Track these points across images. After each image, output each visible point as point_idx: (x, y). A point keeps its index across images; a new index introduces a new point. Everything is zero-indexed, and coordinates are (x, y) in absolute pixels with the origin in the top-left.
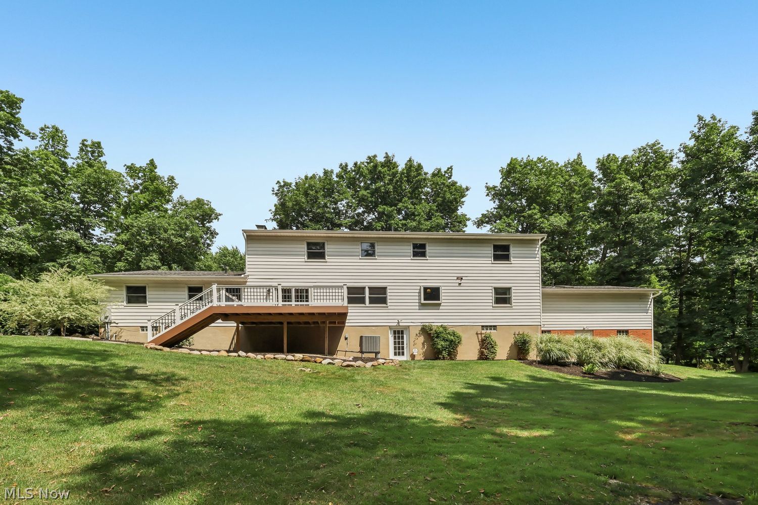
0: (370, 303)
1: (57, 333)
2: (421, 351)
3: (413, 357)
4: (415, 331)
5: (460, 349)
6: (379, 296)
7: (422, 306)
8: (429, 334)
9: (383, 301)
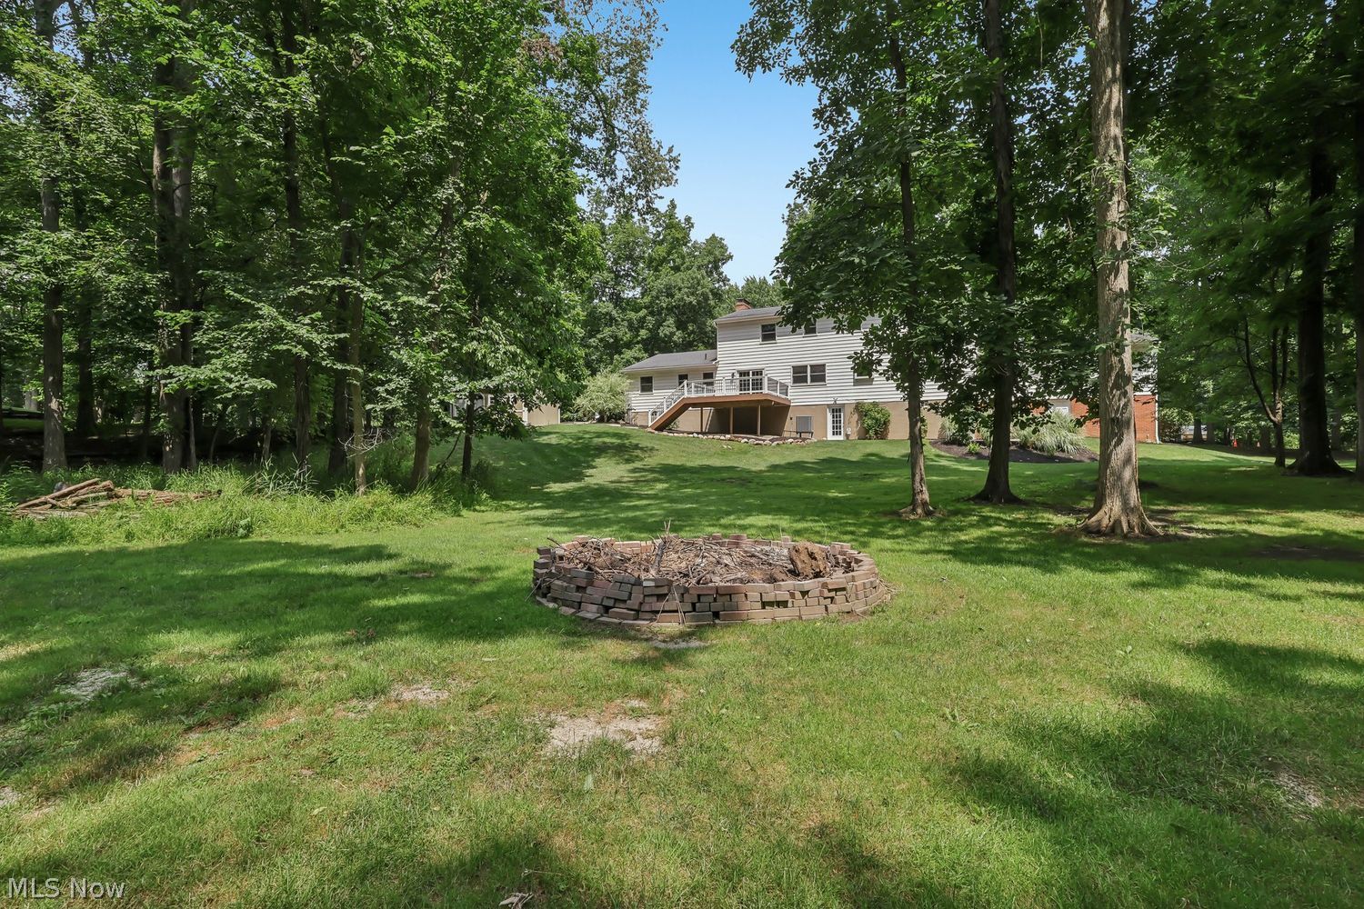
0: (812, 381)
1: (601, 420)
2: (855, 430)
3: (847, 436)
4: (849, 410)
5: (891, 427)
6: (818, 374)
7: (857, 382)
8: (861, 410)
9: (822, 378)
